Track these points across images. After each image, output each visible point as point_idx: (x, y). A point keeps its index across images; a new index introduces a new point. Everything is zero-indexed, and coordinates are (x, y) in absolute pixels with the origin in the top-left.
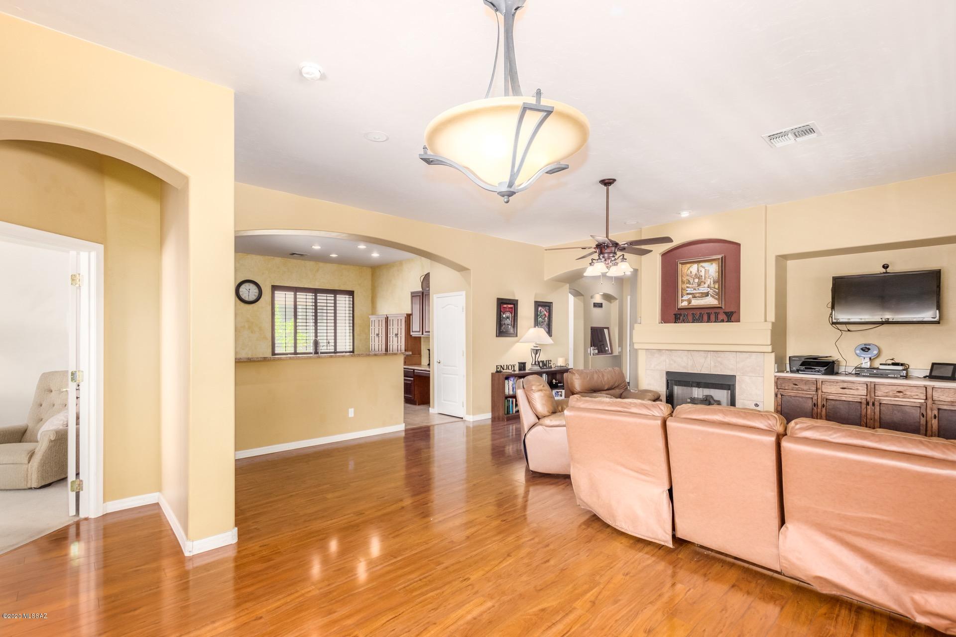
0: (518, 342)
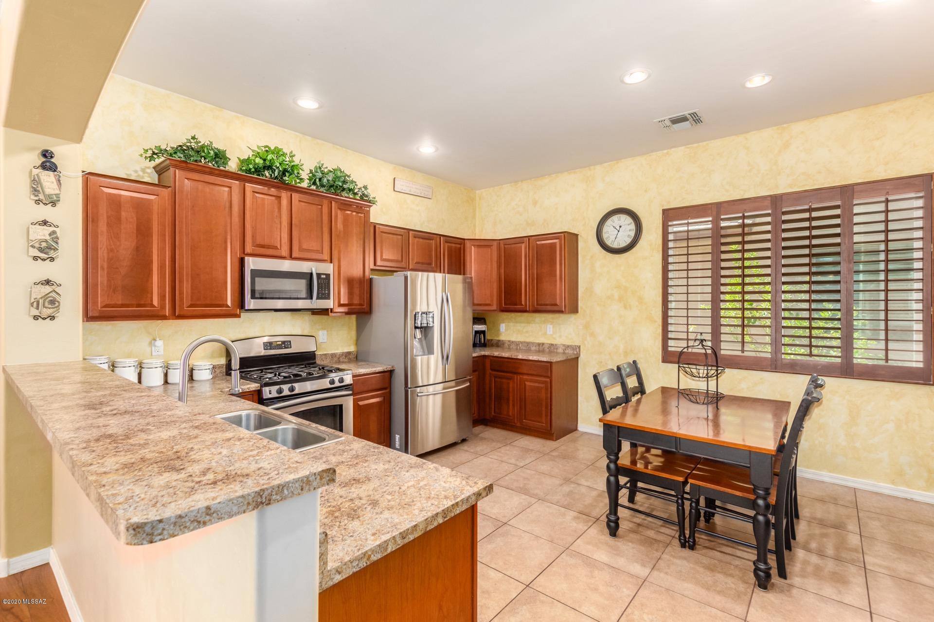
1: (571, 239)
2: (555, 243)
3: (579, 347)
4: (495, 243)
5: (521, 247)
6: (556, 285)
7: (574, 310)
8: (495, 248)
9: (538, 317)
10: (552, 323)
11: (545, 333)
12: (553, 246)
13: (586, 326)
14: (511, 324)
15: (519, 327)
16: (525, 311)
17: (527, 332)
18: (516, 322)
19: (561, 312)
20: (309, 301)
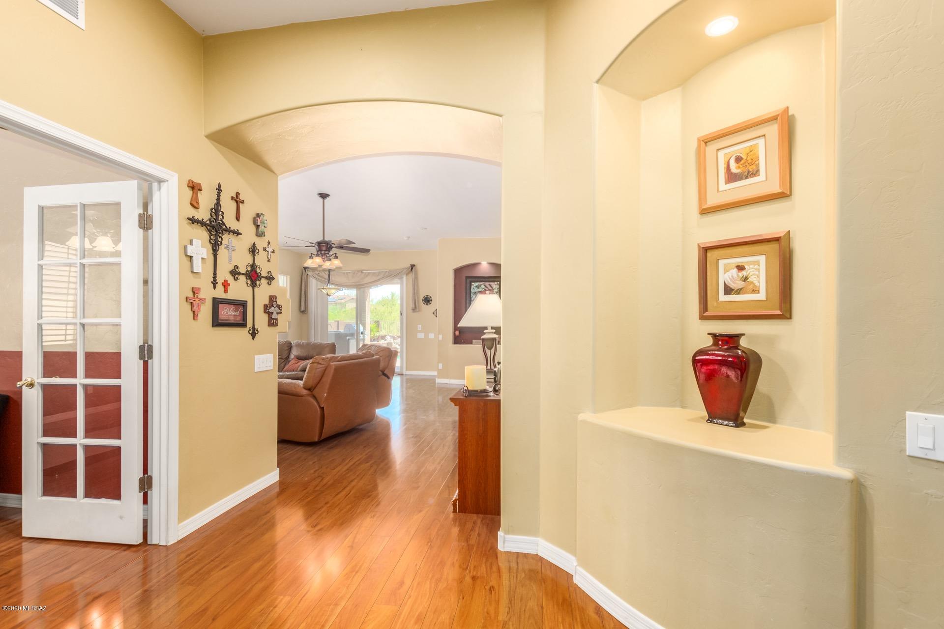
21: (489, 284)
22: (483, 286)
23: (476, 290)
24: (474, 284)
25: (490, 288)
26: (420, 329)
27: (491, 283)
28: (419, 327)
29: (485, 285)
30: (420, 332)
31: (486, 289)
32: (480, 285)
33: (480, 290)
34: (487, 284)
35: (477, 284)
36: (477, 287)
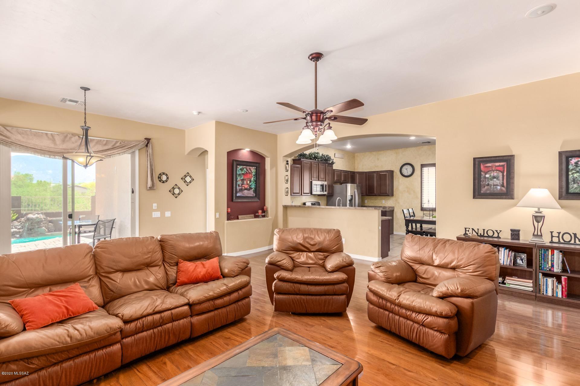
0: (515, 205)
1: (391, 172)
2: (386, 174)
3: (394, 207)
4: (365, 173)
5: (374, 175)
6: (387, 187)
7: (392, 195)
8: (365, 175)
9: (379, 198)
10: (384, 199)
11: (382, 203)
12: (386, 175)
13: (396, 200)
14: (369, 200)
15: (372, 201)
16: (376, 196)
17: (375, 203)
18: (371, 199)
19: (388, 196)
20: (323, 192)
21: (249, 168)
22: (245, 169)
23: (241, 172)
24: (240, 167)
25: (250, 172)
26: (156, 208)
27: (250, 167)
28: (155, 205)
29: (246, 169)
30: (155, 210)
31: (248, 172)
32: (244, 168)
33: (243, 172)
34: (248, 167)
35: (241, 167)
36: (241, 169)
